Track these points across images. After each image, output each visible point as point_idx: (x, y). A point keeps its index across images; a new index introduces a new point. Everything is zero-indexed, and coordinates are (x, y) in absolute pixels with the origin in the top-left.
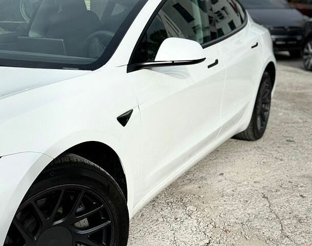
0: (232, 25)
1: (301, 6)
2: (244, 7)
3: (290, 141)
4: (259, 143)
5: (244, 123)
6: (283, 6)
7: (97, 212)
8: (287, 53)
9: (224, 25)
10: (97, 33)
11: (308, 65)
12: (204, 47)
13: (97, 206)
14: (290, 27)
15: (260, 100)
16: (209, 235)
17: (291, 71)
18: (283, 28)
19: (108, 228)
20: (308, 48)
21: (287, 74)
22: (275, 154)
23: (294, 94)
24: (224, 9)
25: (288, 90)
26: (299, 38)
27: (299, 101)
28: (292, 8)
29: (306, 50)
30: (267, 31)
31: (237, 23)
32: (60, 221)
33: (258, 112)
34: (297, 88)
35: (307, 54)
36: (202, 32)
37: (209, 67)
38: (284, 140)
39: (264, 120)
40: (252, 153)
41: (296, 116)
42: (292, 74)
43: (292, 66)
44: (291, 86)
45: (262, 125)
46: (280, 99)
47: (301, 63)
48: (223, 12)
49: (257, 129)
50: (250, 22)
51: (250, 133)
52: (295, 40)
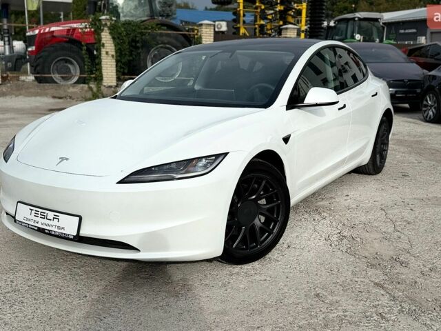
0: (355, 78)
1: (422, 60)
2: (365, 61)
3: (405, 176)
4: (379, 176)
5: (365, 158)
6: (403, 60)
7: (271, 195)
8: (407, 105)
9: (347, 78)
10: (257, 85)
11: (427, 117)
12: (338, 94)
13: (272, 191)
14: (410, 80)
15: (379, 140)
16: (341, 228)
17: (410, 122)
18: (403, 80)
19: (278, 206)
20: (427, 101)
21: (406, 124)
22: (392, 184)
23: (412, 142)
24: (347, 63)
25: (406, 138)
26: (419, 91)
27: (417, 147)
28: (412, 62)
29: (425, 103)
30: (385, 83)
31: (360, 76)
32: (254, 197)
33: (378, 150)
34: (415, 136)
35: (426, 106)
36: (333, 83)
37: (339, 109)
38: (400, 175)
39: (383, 158)
40: (373, 183)
41: (412, 158)
42: (411, 124)
43: (411, 118)
44: (409, 135)
45: (381, 162)
46: (399, 145)
47: (421, 116)
48: (347, 67)
49: (377, 164)
50: (370, 76)
51: (371, 167)
52: (415, 92)
